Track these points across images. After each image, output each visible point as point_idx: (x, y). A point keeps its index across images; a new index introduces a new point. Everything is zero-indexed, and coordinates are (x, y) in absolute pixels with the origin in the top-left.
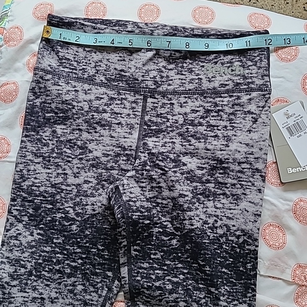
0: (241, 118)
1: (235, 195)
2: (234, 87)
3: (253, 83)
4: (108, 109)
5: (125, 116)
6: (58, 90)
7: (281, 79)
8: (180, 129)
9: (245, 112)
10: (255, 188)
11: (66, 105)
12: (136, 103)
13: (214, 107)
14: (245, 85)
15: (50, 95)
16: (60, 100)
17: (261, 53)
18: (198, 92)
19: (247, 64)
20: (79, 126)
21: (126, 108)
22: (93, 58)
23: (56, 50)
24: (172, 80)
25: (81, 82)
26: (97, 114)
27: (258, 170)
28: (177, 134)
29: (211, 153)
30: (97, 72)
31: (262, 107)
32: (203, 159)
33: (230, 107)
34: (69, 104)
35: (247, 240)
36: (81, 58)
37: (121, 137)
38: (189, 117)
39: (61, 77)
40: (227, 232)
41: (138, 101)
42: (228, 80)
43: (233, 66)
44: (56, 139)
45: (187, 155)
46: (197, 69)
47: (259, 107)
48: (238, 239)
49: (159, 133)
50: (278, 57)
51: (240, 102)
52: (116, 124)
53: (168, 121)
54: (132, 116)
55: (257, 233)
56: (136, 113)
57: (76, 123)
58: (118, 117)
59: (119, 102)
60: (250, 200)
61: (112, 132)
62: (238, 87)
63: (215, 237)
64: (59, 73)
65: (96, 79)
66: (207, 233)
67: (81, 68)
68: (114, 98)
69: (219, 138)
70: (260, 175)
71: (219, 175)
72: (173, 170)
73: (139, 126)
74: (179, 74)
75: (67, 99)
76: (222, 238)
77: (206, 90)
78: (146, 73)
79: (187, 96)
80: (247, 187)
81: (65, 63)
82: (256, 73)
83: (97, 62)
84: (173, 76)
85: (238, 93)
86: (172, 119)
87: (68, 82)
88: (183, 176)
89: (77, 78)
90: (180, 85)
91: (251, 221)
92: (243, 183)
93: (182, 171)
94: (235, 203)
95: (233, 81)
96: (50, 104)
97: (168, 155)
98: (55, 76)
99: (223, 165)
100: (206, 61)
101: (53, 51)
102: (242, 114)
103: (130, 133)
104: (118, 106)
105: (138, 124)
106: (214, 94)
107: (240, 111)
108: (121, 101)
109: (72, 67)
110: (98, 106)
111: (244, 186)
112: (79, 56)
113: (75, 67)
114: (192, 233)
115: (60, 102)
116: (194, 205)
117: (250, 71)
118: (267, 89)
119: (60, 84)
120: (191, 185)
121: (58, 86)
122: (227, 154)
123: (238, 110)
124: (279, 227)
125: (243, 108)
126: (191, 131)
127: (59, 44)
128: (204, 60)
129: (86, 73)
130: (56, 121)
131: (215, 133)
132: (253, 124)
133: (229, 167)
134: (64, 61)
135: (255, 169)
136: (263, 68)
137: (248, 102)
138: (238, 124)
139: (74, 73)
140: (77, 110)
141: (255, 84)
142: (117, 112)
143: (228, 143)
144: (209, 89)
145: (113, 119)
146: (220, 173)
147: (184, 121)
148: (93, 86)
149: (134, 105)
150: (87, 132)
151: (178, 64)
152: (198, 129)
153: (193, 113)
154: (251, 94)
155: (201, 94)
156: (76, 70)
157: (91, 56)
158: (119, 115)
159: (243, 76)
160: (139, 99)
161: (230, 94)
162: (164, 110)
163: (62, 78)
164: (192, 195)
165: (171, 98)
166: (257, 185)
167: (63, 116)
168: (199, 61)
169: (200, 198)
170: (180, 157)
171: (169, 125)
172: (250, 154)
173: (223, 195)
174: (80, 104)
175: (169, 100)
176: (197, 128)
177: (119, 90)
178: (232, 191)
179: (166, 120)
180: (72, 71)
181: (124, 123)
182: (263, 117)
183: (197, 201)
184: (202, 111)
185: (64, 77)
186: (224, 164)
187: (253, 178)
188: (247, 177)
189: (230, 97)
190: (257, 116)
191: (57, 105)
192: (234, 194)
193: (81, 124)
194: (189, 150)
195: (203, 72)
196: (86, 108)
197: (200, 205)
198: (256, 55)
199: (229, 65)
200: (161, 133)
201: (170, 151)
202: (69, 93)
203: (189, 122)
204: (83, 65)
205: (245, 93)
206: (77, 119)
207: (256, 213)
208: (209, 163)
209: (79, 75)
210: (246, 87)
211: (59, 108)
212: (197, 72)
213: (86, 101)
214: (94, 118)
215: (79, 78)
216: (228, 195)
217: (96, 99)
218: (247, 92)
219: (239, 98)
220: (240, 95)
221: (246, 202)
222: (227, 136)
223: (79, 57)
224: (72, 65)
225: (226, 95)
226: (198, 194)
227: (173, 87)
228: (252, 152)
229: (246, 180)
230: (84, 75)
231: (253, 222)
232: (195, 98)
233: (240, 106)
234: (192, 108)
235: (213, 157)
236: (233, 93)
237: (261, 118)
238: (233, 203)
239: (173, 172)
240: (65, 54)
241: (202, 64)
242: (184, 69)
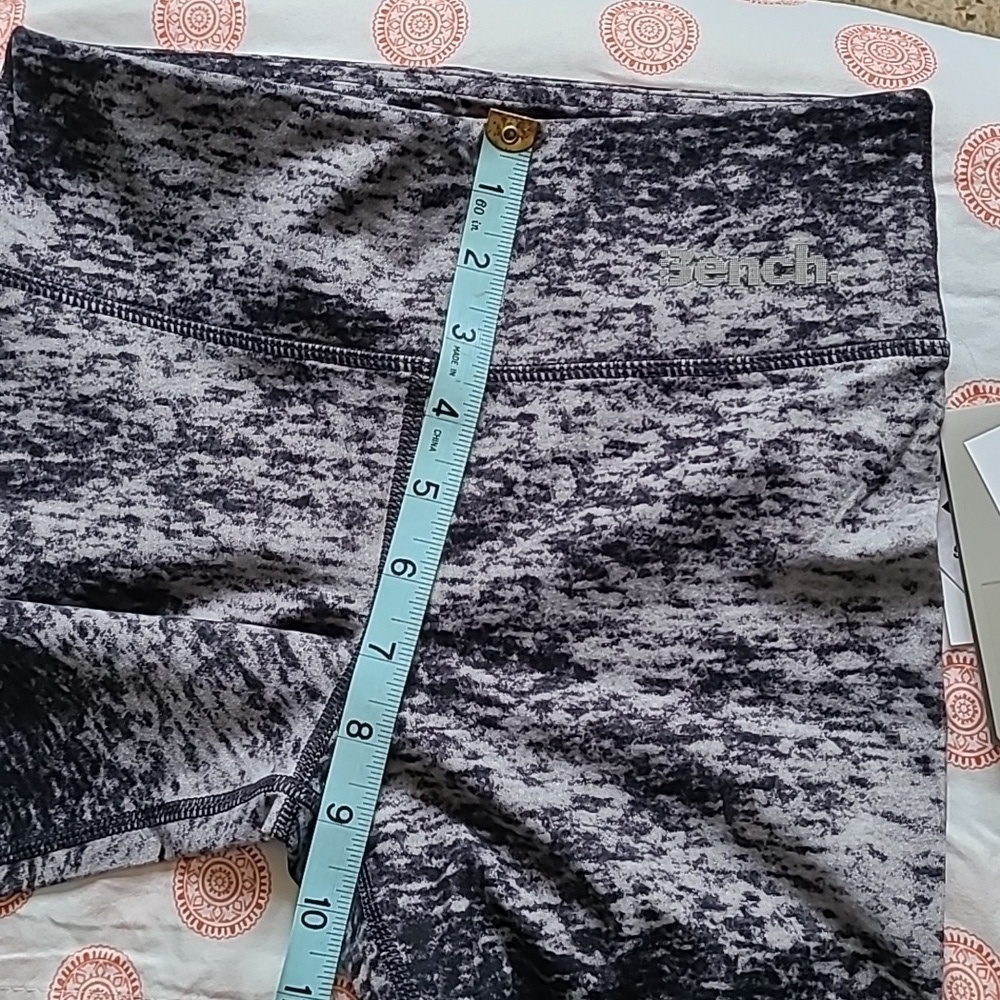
0: (819, 460)
1: (820, 785)
2: (790, 342)
3: (872, 320)
4: (259, 440)
5: (328, 470)
6: (52, 354)
7: (986, 301)
8: (559, 522)
9: (838, 437)
10: (904, 755)
11: (80, 420)
12: (376, 416)
13: (707, 425)
14: (838, 330)
15: (16, 373)
16: (57, 394)
17: (899, 189)
18: (636, 363)
19: (842, 241)
20: (130, 503)
21: (334, 437)
22: (196, 218)
23: (46, 182)
24: (527, 320)
25: (148, 324)
26: (209, 458)
27: (907, 676)
28: (546, 542)
29: (698, 617)
30: (214, 281)
31: (910, 422)
32: (665, 645)
33: (772, 419)
34: (96, 414)
35: (893, 980)
36: (148, 219)
37: (307, 559)
38: (597, 472)
39: (64, 297)
40: (807, 939)
41: (383, 407)
42: (764, 314)
43: (783, 251)
44: (24, 558)
45: (592, 634)
46: (628, 269)
47: (898, 420)
48: (852, 971)
49: (471, 543)
50: (972, 205)
51: (815, 397)
52: (288, 502)
53: (510, 492)
54: (357, 469)
55: (936, 953)
56: (374, 457)
57: (119, 495)
58: (299, 474)
59: (304, 410)
60: (888, 807)
61: (268, 535)
62: (806, 343)
63: (760, 965)
64: (56, 279)
65: (208, 312)
66: (722, 946)
67: (151, 262)
68: (284, 391)
69: (727, 549)
70: (919, 698)
71: (740, 710)
72: (534, 699)
73: (384, 512)
74: (556, 291)
75: (88, 391)
76: (787, 969)
77: (671, 356)
78: (421, 292)
79: (589, 381)
80: (869, 751)
81: (84, 237)
82: (881, 279)
83: (215, 238)
84: (531, 304)
85: (808, 364)
86: (526, 482)
87: (95, 318)
88: (581, 718)
89: (134, 303)
90: (560, 340)
91: (904, 902)
92: (847, 734)
93: (575, 701)
94: (824, 822)
95: (786, 317)
96: (15, 409)
97: (514, 638)
98: (38, 293)
99: (754, 665)
100: (667, 237)
101: (36, 185)
102: (821, 444)
103: (349, 545)
104: (300, 426)
105: (381, 505)
106: (705, 373)
107: (812, 431)
108: (314, 406)
109: (114, 257)
110: (215, 424)
111: (852, 749)
112: (137, 209)
113: (125, 255)
114: (657, 948)
115: (58, 404)
116: (643, 838)
117: (856, 271)
118: (933, 344)
119: (60, 327)
120: (621, 753)
121: (51, 336)
122: (767, 617)
123: (807, 427)
124: (980, 949)
125: (827, 421)
126: (604, 527)
127: (58, 159)
128: (659, 232)
129: (170, 286)
130: (36, 483)
131: (709, 528)
132: (870, 493)
133: (781, 671)
134: (79, 229)
135: (894, 673)
136: (910, 256)
137: (851, 398)
138: (803, 486)
139: (120, 280)
140: (129, 441)
141: (881, 321)
142: (295, 452)
143: (765, 571)
144: (683, 353)
145: (280, 485)
146: (742, 702)
147: (578, 492)
148: (199, 344)
149: (366, 424)
150: (161, 530)
151: (550, 251)
152: (633, 515)
153: (616, 454)
154: (862, 366)
155: (650, 373)
156: (130, 269)
157: (188, 209)
158: (305, 468)
159: (826, 293)
160: (390, 399)
161: (775, 372)
162: (492, 445)
163: (67, 302)
164: (628, 797)
165: (522, 396)
166: (911, 741)
167: (65, 463)
168: (636, 237)
169: (666, 805)
170: (566, 641)
171: (513, 509)
172: (864, 609)
173: (766, 789)
174: (139, 416)
175: (513, 404)
176: (629, 512)
177: (301, 357)
178: (804, 771)
179: (500, 485)
180: (111, 271)
181: (323, 498)
182: (912, 464)
183: (652, 820)
184: (653, 446)
185: (76, 296)
186: (757, 658)
187: (890, 712)
188: (862, 709)
189: (773, 383)
190: (888, 459)
191: (46, 418)
192: (814, 780)
193: (139, 497)
194: (599, 611)
195: (655, 283)
196: (166, 432)
197: (670, 835)
198: (878, 199)
199: (764, 246)
200: (480, 542)
201: (519, 619)
202: (97, 367)
203: (597, 494)
204: (160, 249)
205: (838, 365)
206: (126, 478)
207: (921, 863)
208: (691, 660)
209: (142, 293)
210: (840, 338)
211: (51, 428)
212: (630, 282)
213: (166, 403)
214: (196, 475)
215: (141, 305)
216: (789, 788)
217: (209, 396)
218: (848, 360)
219: (811, 383)
220: (815, 374)
221: (871, 818)
222: (757, 542)
223: (140, 213)
224: (114, 247)
225: (758, 376)
226: (657, 791)
227: (531, 349)
228: (875, 600)
229: (860, 720)
230: (163, 291)
231: (911, 906)
232: (626, 392)
233: (812, 410)
234: (611, 434)
235: (704, 633)
236: (785, 367)
237: (904, 467)
238: (812, 823)
239: (533, 708)
240: (84, 200)
241: (650, 249)
242: (574, 269)
